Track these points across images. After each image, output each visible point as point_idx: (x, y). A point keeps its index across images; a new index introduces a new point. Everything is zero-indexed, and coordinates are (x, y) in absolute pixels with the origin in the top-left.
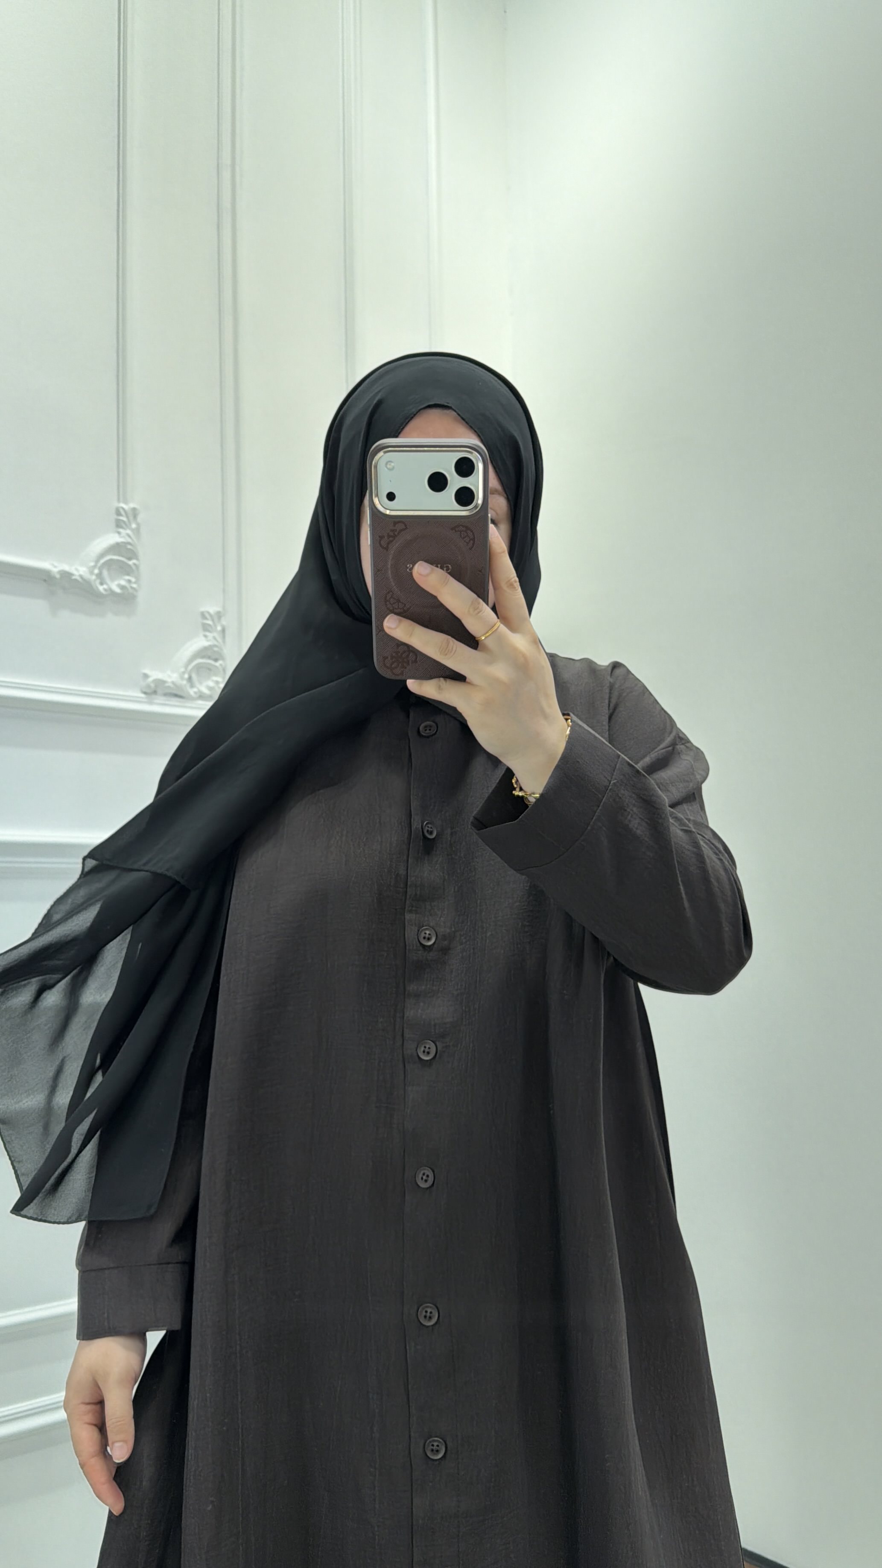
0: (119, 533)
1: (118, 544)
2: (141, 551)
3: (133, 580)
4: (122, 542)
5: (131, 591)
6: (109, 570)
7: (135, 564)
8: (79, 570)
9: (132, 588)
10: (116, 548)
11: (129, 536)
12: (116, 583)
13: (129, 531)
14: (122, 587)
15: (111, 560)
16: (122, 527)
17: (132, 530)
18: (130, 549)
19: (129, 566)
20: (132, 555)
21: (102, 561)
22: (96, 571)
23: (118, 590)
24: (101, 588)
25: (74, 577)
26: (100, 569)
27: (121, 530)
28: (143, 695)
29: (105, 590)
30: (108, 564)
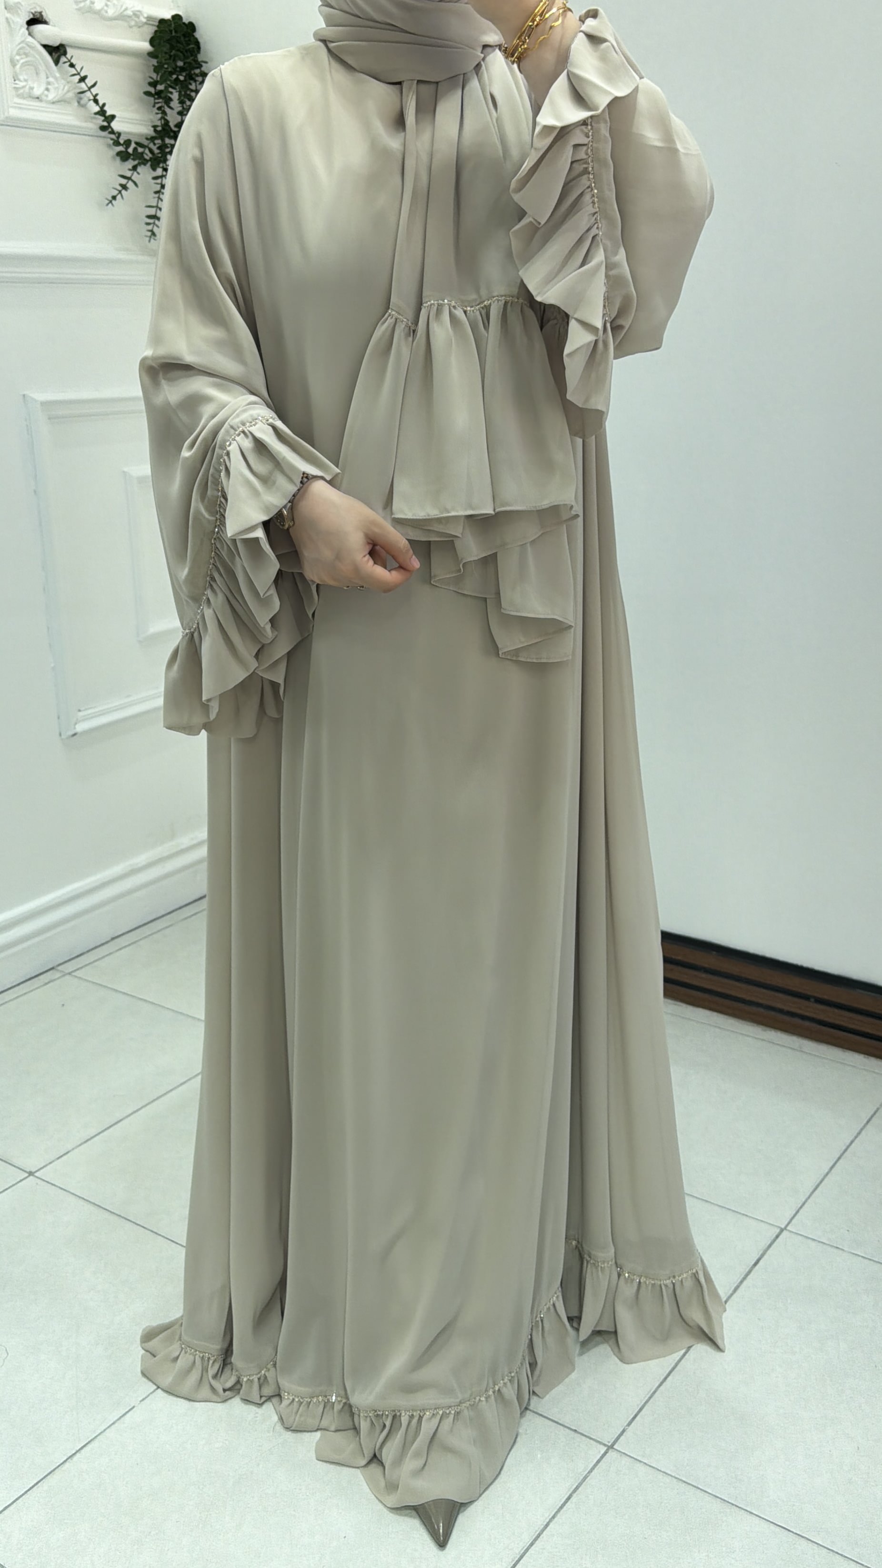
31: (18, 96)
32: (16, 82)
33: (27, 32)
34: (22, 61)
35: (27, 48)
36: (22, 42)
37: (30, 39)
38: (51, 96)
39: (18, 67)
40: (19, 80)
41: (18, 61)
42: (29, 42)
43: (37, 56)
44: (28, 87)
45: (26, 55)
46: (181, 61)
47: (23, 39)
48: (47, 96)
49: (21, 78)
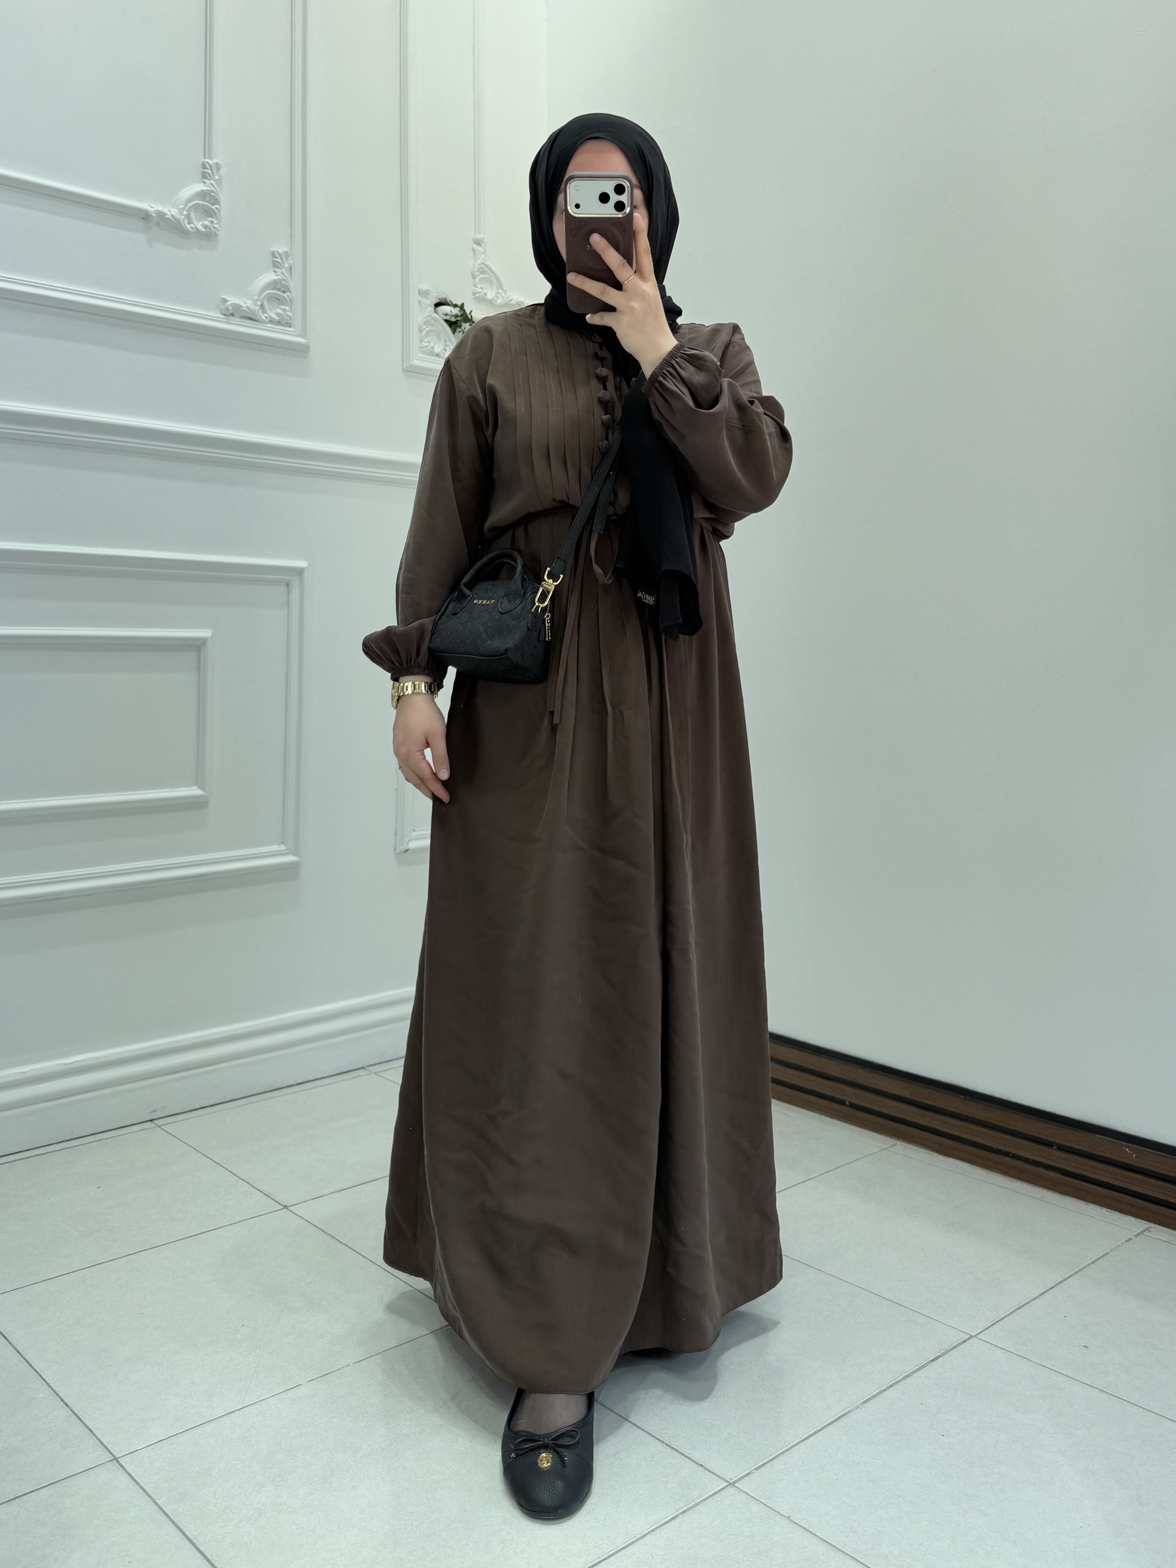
0: (205, 183)
1: (203, 191)
2: (222, 198)
3: (215, 221)
4: (207, 190)
5: (213, 230)
6: (195, 212)
7: (216, 208)
8: (171, 211)
9: (215, 228)
10: (202, 195)
11: (212, 185)
12: (201, 223)
13: (212, 182)
14: (206, 227)
15: (197, 204)
16: (206, 178)
17: (216, 181)
18: (214, 196)
19: (212, 209)
20: (216, 201)
21: (190, 205)
22: (185, 213)
23: (203, 230)
24: (188, 226)
25: (167, 216)
26: (189, 211)
27: (206, 180)
28: (222, 316)
29: (192, 228)
30: (196, 207)
31: (424, 353)
32: (423, 343)
33: (433, 311)
34: (427, 329)
35: (432, 320)
36: (430, 316)
37: (435, 315)
39: (424, 333)
40: (425, 342)
41: (425, 329)
42: (435, 317)
43: (439, 327)
44: (430, 346)
45: (432, 325)
47: (429, 314)
49: (426, 340)
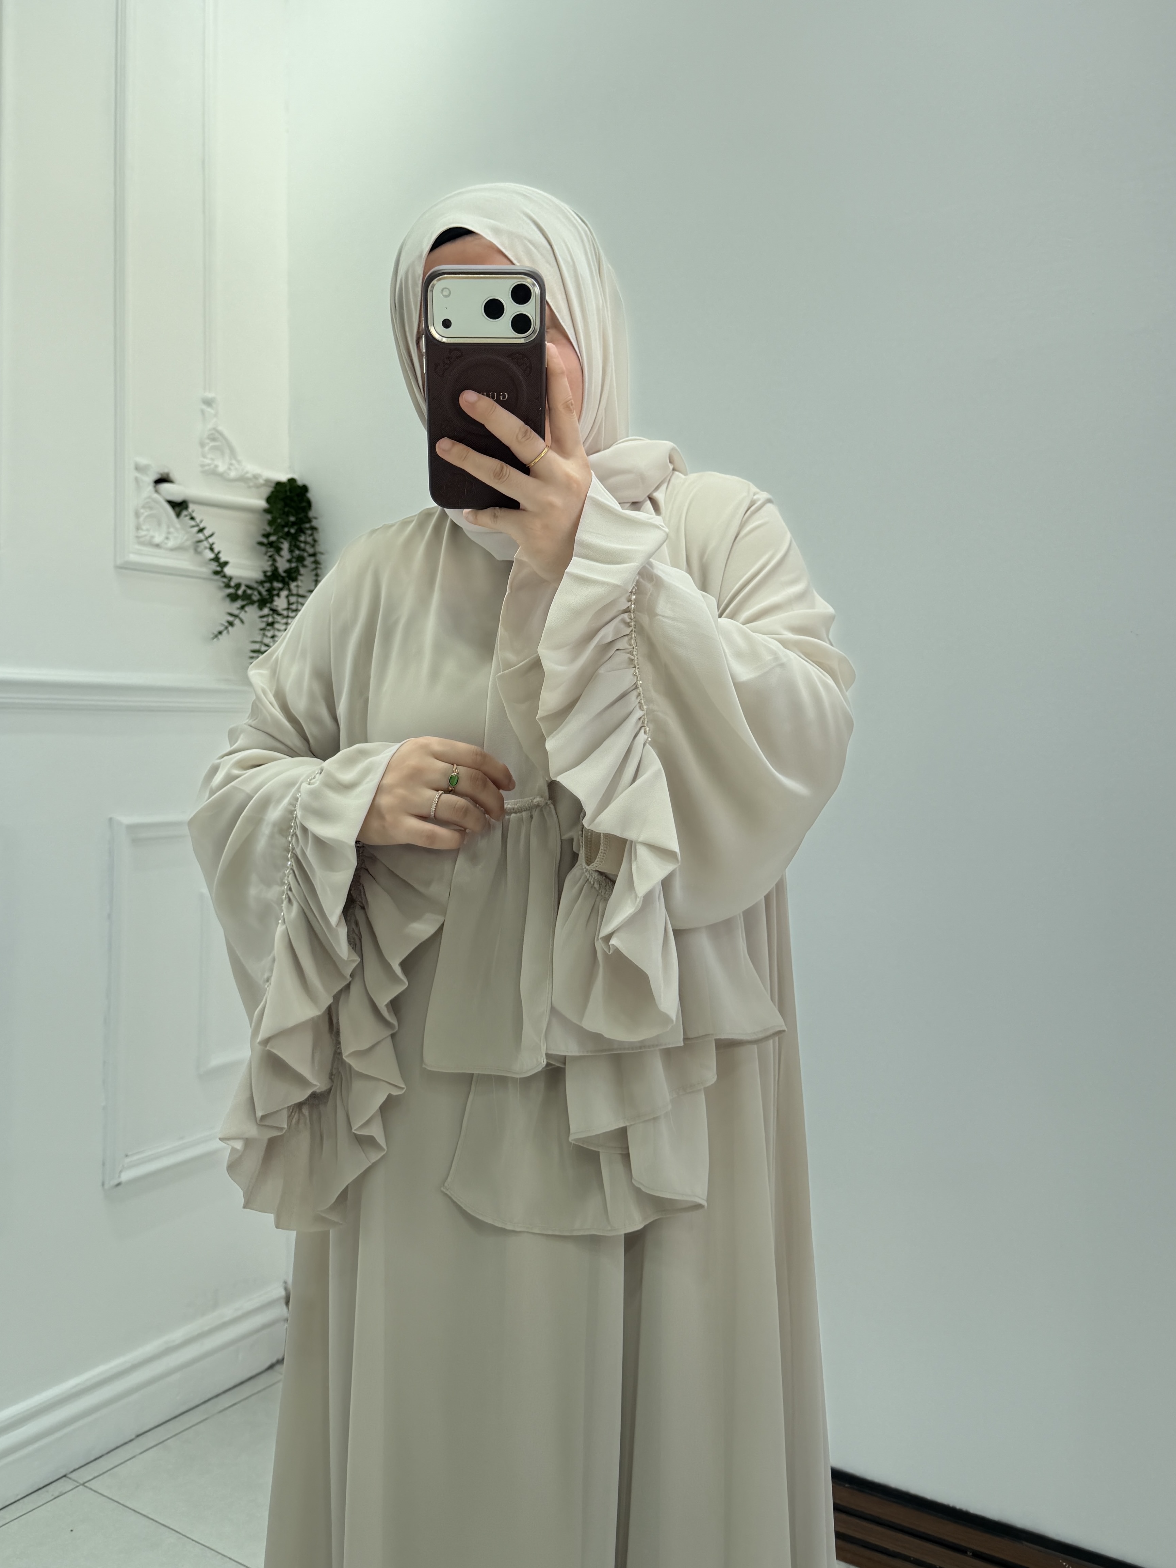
31: (139, 544)
33: (153, 489)
35: (153, 503)
38: (171, 544)
39: (142, 519)
40: (142, 530)
41: (143, 513)
42: (154, 497)
43: (161, 510)
44: (149, 536)
45: (151, 508)
46: (293, 515)
47: (149, 495)
48: (166, 544)
49: (144, 527)
